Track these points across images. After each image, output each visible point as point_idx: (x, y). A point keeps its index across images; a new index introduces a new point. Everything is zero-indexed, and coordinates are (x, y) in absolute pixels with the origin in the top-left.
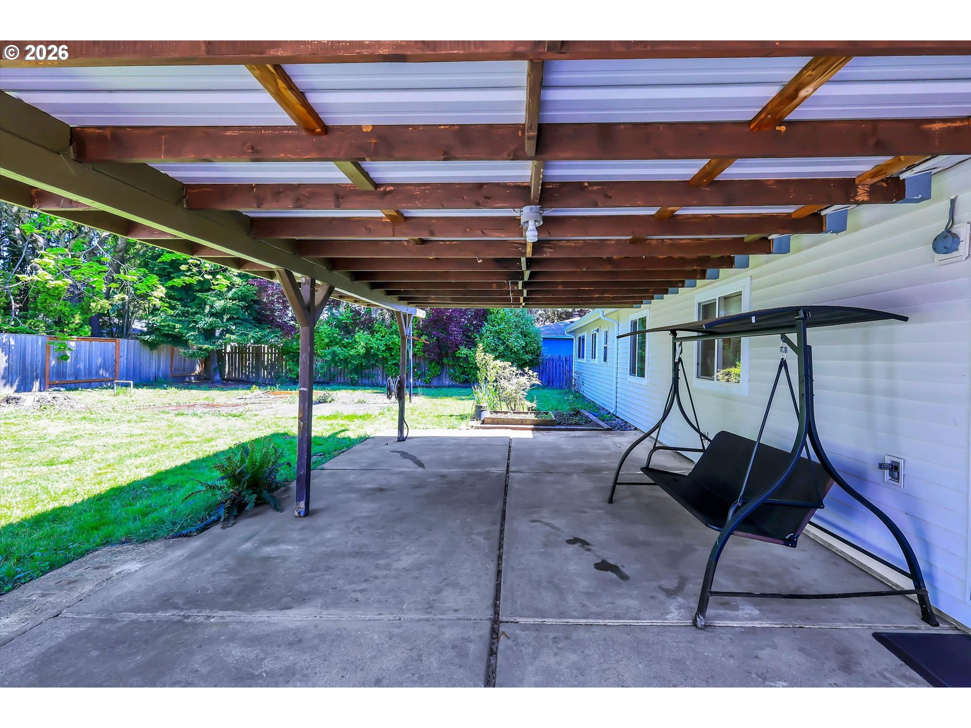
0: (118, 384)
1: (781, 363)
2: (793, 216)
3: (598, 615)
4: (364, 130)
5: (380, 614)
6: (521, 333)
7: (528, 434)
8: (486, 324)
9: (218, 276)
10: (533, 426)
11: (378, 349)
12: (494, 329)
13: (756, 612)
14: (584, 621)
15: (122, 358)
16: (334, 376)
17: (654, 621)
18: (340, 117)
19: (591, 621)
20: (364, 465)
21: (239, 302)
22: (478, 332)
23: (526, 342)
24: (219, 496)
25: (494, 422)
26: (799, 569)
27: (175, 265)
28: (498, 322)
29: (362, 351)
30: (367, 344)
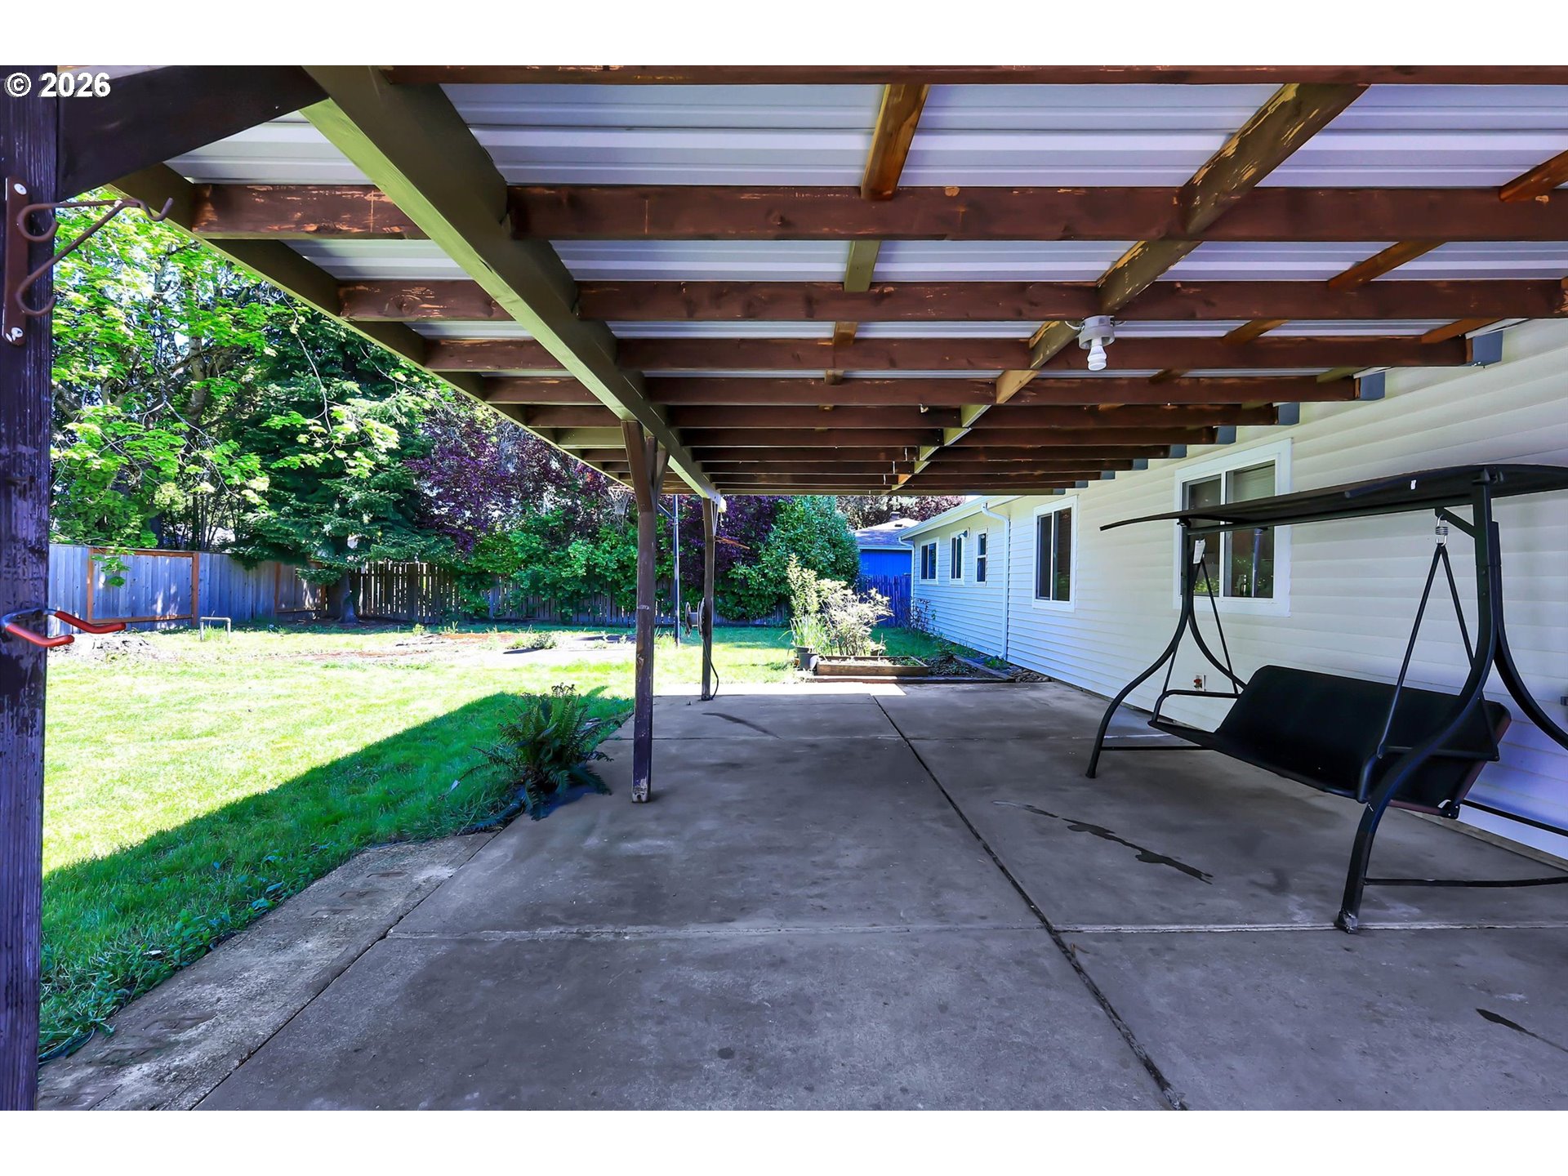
0: (206, 623)
1: (1438, 550)
2: (1424, 341)
3: (1195, 920)
4: (948, 194)
5: (874, 925)
6: (829, 542)
7: (893, 690)
8: (775, 527)
9: (357, 454)
10: (895, 678)
11: (606, 568)
12: (788, 534)
13: (1416, 911)
14: (1177, 927)
15: (202, 583)
16: (534, 609)
17: (1278, 925)
18: (932, 174)
19: (1188, 927)
20: (679, 732)
21: (390, 493)
22: (762, 540)
23: (837, 556)
24: (503, 775)
25: (834, 671)
26: (1432, 856)
27: (288, 436)
28: (792, 525)
29: (582, 572)
30: (588, 560)
